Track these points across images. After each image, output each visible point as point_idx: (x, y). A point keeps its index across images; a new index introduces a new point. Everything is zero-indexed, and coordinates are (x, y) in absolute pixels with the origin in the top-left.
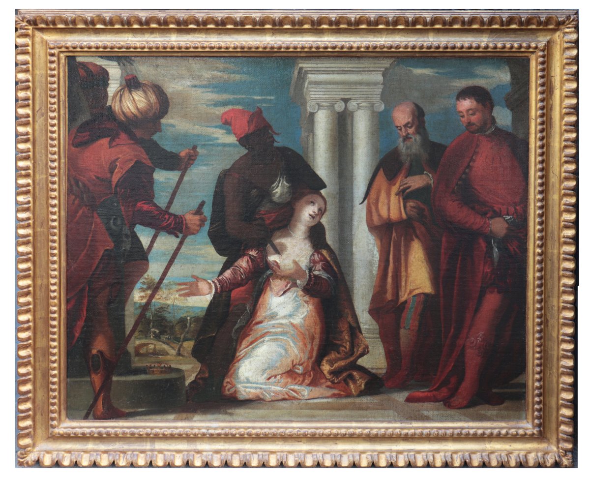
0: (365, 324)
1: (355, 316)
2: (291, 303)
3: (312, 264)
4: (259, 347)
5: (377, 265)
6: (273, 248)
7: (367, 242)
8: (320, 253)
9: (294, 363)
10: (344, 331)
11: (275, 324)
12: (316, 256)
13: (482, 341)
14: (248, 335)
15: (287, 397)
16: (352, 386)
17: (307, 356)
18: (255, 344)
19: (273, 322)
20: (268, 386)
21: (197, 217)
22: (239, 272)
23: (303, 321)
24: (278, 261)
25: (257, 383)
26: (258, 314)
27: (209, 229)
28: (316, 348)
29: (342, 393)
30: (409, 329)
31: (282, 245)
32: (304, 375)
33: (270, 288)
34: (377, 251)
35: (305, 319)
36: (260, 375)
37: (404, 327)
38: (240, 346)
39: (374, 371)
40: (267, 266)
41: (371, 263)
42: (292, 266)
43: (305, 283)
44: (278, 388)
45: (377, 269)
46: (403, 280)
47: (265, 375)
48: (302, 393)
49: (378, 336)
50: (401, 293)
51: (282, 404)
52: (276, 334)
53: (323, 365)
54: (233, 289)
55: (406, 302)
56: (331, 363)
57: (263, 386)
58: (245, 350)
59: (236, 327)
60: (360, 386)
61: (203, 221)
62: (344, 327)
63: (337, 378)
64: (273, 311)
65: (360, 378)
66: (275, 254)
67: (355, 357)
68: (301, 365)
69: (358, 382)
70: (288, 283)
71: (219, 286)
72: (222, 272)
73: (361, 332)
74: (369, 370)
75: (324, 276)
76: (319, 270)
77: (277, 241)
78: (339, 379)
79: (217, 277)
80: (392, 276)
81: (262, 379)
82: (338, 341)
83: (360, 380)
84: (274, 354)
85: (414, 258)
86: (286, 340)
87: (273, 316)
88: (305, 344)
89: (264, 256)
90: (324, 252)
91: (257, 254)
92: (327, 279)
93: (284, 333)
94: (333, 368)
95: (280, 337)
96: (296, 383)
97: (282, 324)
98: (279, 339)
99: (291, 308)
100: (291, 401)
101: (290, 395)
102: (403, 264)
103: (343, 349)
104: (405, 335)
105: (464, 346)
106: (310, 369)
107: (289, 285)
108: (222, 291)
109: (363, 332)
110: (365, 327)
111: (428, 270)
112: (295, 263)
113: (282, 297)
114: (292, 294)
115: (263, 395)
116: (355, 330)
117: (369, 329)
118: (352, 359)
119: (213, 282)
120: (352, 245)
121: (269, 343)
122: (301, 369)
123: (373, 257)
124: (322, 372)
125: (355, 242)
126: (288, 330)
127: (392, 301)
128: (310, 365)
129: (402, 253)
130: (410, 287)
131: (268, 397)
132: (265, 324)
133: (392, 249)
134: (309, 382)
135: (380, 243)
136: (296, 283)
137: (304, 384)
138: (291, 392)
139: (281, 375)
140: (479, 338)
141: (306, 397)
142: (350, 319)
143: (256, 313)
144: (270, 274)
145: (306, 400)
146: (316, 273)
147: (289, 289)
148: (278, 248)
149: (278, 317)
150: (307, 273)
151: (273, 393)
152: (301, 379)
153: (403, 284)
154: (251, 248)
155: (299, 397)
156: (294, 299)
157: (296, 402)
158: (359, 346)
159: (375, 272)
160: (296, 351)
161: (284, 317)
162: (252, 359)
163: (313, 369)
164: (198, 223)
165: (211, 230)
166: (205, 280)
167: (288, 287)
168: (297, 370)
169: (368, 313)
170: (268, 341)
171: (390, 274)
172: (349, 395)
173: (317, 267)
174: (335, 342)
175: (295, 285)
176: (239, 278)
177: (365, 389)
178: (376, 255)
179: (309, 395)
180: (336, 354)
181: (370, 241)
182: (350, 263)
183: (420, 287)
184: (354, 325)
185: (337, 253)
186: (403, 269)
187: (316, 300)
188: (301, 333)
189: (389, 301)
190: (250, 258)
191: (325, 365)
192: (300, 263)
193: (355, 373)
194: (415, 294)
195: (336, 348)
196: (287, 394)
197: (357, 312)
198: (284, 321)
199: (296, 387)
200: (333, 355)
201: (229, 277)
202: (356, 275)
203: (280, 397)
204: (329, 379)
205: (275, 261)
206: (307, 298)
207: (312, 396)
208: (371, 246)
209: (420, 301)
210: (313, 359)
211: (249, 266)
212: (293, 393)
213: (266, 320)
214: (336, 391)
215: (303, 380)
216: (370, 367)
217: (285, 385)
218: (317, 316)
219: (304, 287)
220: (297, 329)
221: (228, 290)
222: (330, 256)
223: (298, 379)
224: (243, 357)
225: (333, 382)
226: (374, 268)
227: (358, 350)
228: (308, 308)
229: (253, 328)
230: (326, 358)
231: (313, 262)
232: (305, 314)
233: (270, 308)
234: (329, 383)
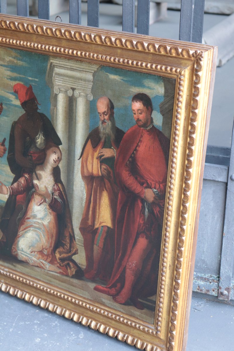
0: (77, 236)
1: (73, 229)
2: (43, 211)
3: (54, 191)
4: (28, 232)
5: (85, 201)
6: (36, 175)
7: (81, 185)
8: (57, 185)
9: (43, 248)
10: (67, 236)
11: (35, 221)
12: (56, 186)
13: (135, 267)
14: (23, 224)
15: (39, 265)
16: (69, 270)
17: (49, 245)
18: (26, 230)
19: (35, 220)
20: (31, 256)
21: (2, 147)
22: (20, 186)
23: (48, 224)
24: (38, 184)
25: (26, 253)
26: (28, 213)
27: (8, 156)
28: (53, 242)
29: (64, 273)
30: (98, 246)
31: (40, 175)
32: (48, 255)
33: (34, 199)
34: (86, 192)
35: (49, 223)
36: (28, 249)
37: (96, 244)
38: (20, 229)
39: (80, 266)
40: (33, 186)
41: (82, 199)
42: (44, 189)
43: (50, 202)
44: (35, 259)
45: (85, 204)
46: (97, 214)
47: (30, 250)
48: (46, 266)
49: (83, 245)
50: (96, 223)
51: (36, 269)
52: (35, 227)
53: (56, 253)
54: (18, 195)
55: (97, 229)
56: (60, 253)
57: (29, 256)
58: (22, 232)
59: (18, 217)
60: (73, 272)
61: (5, 150)
62: (67, 234)
63: (62, 264)
64: (35, 213)
65: (73, 267)
66: (36, 180)
67: (71, 254)
68: (46, 249)
69: (72, 269)
70: (42, 199)
71: (11, 191)
72: (13, 184)
73: (75, 240)
74: (78, 264)
75: (59, 200)
76: (57, 196)
77: (38, 172)
78: (64, 264)
79: (10, 186)
80: (92, 210)
81: (29, 251)
82: (64, 241)
83: (73, 269)
84: (35, 239)
85: (104, 202)
86: (40, 233)
87: (35, 217)
88: (48, 238)
89: (32, 179)
90: (60, 185)
91: (29, 177)
92: (60, 202)
93: (39, 228)
94: (61, 257)
95: (38, 230)
96: (44, 259)
97: (38, 222)
98: (37, 231)
99: (43, 214)
100: (41, 269)
101: (41, 265)
102: (98, 205)
103: (66, 247)
104: (97, 249)
105: (125, 266)
106: (50, 253)
107: (42, 200)
108: (13, 194)
109: (76, 240)
110: (77, 237)
111: (110, 212)
112: (46, 188)
113: (39, 207)
114: (44, 206)
115: (29, 260)
116: (72, 238)
117: (79, 239)
118: (70, 254)
119: (9, 188)
120: (73, 185)
121: (32, 232)
122: (46, 252)
123: (83, 195)
124: (55, 257)
125: (75, 183)
126: (41, 227)
127: (91, 226)
128: (50, 251)
129: (98, 197)
130: (101, 220)
131: (31, 263)
132: (31, 220)
133: (93, 193)
134: (49, 261)
135: (87, 188)
136: (46, 200)
137: (47, 261)
138: (41, 263)
139: (37, 252)
140: (134, 264)
141: (48, 269)
142: (70, 230)
143: (27, 212)
144: (34, 191)
145: (48, 271)
146: (55, 197)
147: (42, 203)
148: (38, 176)
149: (37, 218)
150: (51, 196)
151: (33, 261)
152: (46, 258)
153: (97, 217)
154: (26, 173)
155: (44, 268)
156: (45, 210)
157: (43, 270)
158: (74, 248)
159: (84, 205)
160: (44, 241)
161: (40, 219)
162: (24, 238)
163: (52, 254)
164: (3, 151)
165: (8, 157)
166: (5, 186)
167: (42, 202)
168: (44, 252)
169: (79, 229)
170: (32, 230)
171: (91, 209)
172: (67, 275)
173: (56, 193)
174: (63, 241)
175: (45, 201)
176: (20, 189)
177: (75, 275)
178: (84, 194)
179: (49, 268)
180: (63, 249)
181: (82, 185)
182: (72, 197)
183: (106, 222)
184: (72, 235)
185: (66, 188)
186: (97, 208)
187: (55, 213)
188: (47, 231)
189: (90, 225)
190: (26, 179)
191: (57, 253)
192: (48, 189)
193: (71, 264)
194: (103, 225)
195: (63, 245)
196: (39, 264)
197: (74, 227)
198: (40, 221)
199: (44, 262)
200: (61, 249)
201: (16, 187)
202: (74, 204)
203: (36, 265)
204: (59, 263)
205: (37, 184)
206: (50, 211)
207: (50, 269)
208: (82, 188)
209: (105, 230)
210: (52, 248)
211: (25, 183)
212: (42, 264)
213: (32, 218)
214: (61, 271)
215: (47, 259)
216: (78, 262)
217: (39, 259)
218: (55, 224)
219: (49, 204)
220: (45, 228)
221: (15, 194)
222: (62, 189)
223: (45, 257)
224: (21, 235)
225: (60, 264)
226: (83, 203)
227: (73, 250)
228: (51, 217)
229: (26, 221)
230: (58, 250)
231: (54, 189)
232: (49, 220)
233: (33, 212)
234: (58, 265)
